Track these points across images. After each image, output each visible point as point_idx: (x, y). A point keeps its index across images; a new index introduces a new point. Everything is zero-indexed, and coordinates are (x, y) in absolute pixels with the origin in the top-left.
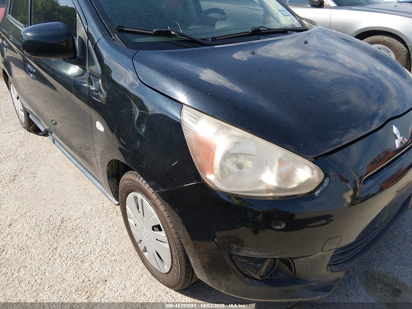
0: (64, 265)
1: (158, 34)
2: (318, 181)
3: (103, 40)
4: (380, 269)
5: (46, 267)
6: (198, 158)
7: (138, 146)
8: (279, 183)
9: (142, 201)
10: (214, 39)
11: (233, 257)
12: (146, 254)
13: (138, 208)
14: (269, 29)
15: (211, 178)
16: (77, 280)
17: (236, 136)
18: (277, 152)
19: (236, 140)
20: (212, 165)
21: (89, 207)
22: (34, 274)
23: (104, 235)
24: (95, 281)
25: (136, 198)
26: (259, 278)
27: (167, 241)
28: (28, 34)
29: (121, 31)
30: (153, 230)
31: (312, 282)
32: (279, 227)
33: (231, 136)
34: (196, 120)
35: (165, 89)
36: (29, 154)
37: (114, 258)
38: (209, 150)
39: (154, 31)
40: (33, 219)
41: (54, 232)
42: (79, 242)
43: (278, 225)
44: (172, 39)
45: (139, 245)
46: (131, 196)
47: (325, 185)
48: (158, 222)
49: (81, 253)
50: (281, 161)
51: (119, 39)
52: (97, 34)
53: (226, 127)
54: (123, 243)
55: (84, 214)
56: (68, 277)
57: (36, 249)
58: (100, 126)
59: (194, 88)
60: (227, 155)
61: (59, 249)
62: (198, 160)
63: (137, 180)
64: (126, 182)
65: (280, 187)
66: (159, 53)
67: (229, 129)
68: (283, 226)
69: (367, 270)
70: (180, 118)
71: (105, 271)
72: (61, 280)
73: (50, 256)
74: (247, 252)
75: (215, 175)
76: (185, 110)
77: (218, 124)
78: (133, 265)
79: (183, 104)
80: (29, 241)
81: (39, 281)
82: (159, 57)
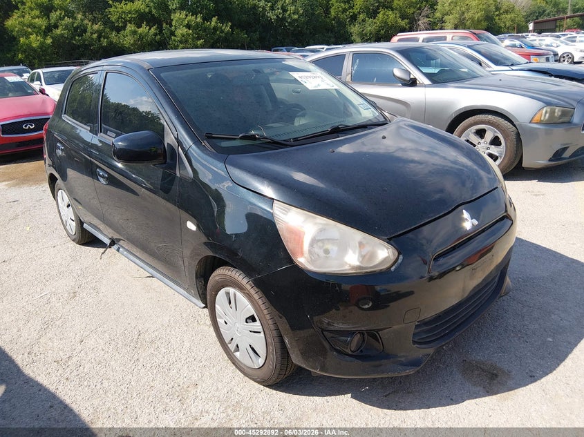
0: (150, 374)
1: (244, 138)
2: (393, 258)
3: (194, 146)
4: (479, 358)
5: (130, 377)
6: (289, 244)
7: (234, 239)
8: (361, 262)
9: (235, 295)
10: (295, 139)
11: (325, 333)
12: (237, 354)
13: (230, 303)
14: (347, 126)
15: (302, 261)
16: (166, 386)
17: (321, 224)
18: (357, 235)
19: (321, 227)
20: (302, 249)
21: (167, 319)
22: (119, 384)
23: (187, 344)
24: (185, 387)
25: (228, 294)
26: (350, 353)
27: (261, 330)
28: (120, 143)
29: (209, 137)
30: (247, 322)
31: (400, 357)
32: (367, 306)
33: (316, 224)
34: (286, 212)
35: (257, 188)
36: (86, 269)
37: (201, 364)
38: (298, 236)
39: (240, 136)
40: (106, 334)
41: (132, 344)
42: (162, 352)
43: (366, 304)
44: (257, 142)
45: (229, 345)
46: (222, 293)
47: (399, 261)
48: (252, 312)
49: (166, 362)
50: (361, 244)
51: (209, 146)
52: (187, 141)
53: (313, 216)
54: (209, 350)
55: (162, 325)
56: (156, 384)
57: (116, 361)
58: (191, 226)
59: (283, 185)
60: (314, 241)
61: (141, 360)
62: (290, 246)
63: (229, 273)
64: (217, 278)
65: (362, 265)
66: (248, 156)
67: (315, 218)
68: (370, 305)
69: (465, 359)
70: (271, 211)
71: (194, 376)
72: (149, 387)
73: (133, 368)
74: (336, 325)
75: (305, 258)
76: (276, 204)
77: (306, 214)
78: (223, 369)
79: (273, 199)
80: (106, 355)
81: (126, 390)
82: (248, 160)
